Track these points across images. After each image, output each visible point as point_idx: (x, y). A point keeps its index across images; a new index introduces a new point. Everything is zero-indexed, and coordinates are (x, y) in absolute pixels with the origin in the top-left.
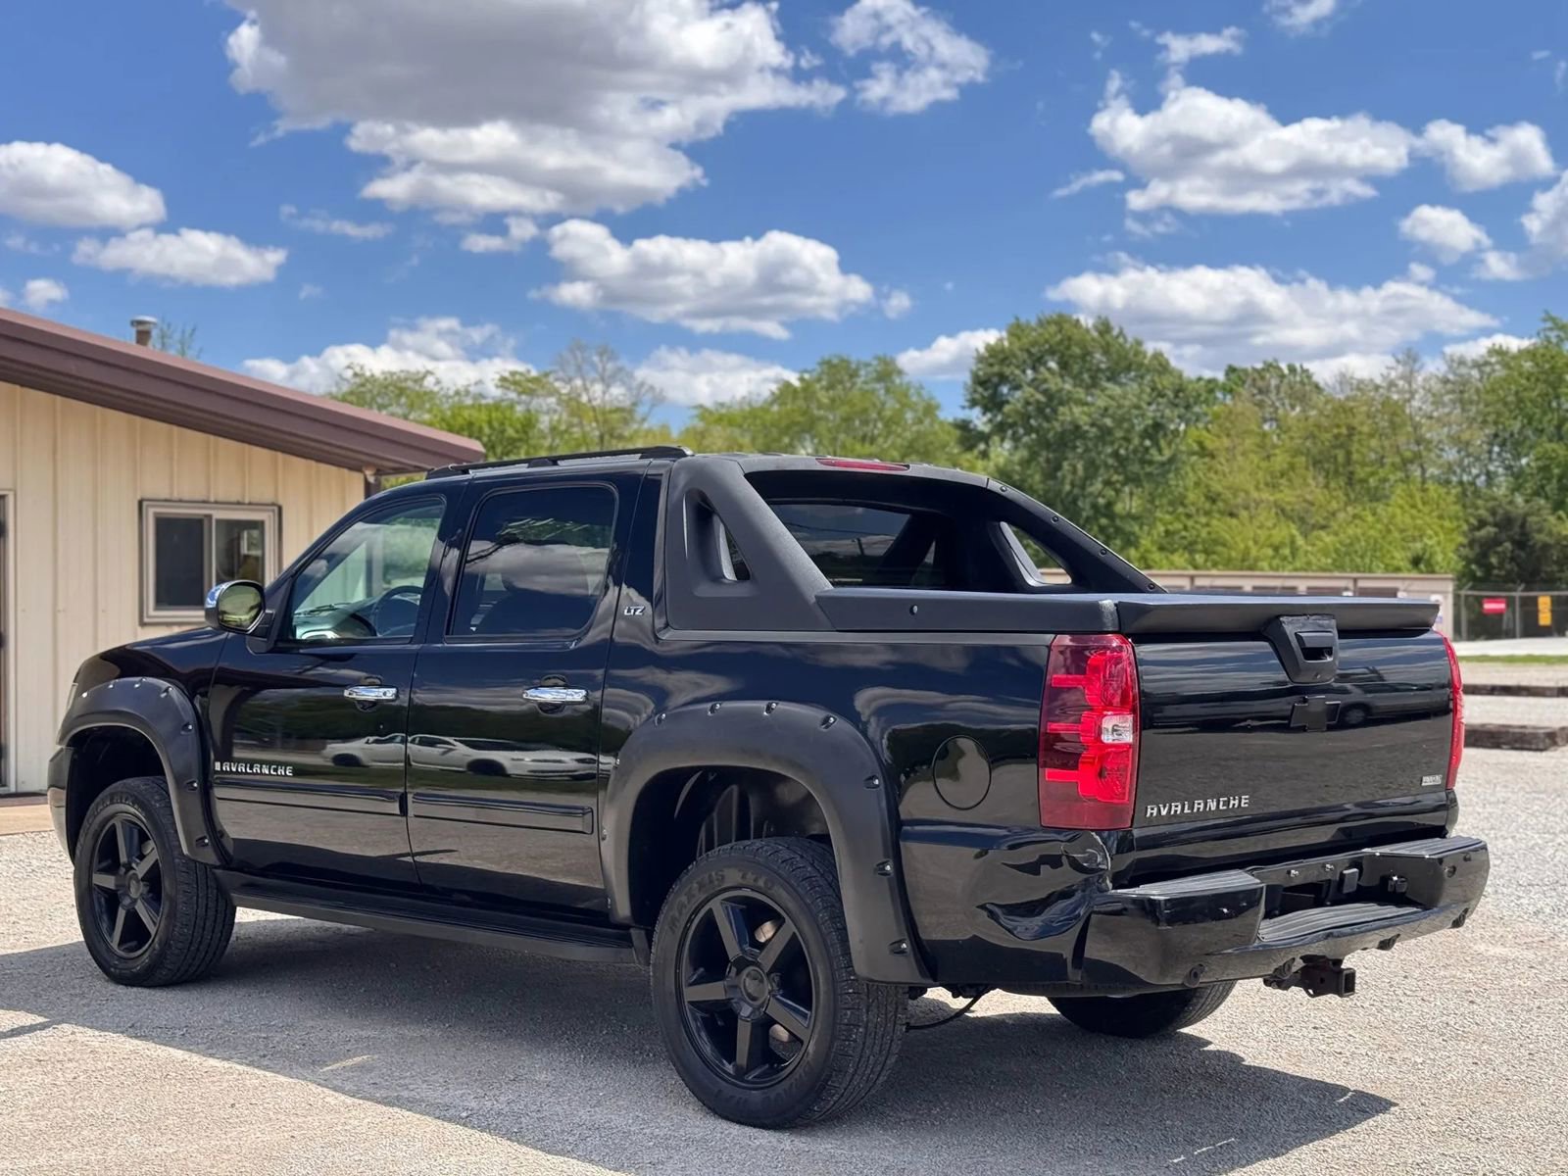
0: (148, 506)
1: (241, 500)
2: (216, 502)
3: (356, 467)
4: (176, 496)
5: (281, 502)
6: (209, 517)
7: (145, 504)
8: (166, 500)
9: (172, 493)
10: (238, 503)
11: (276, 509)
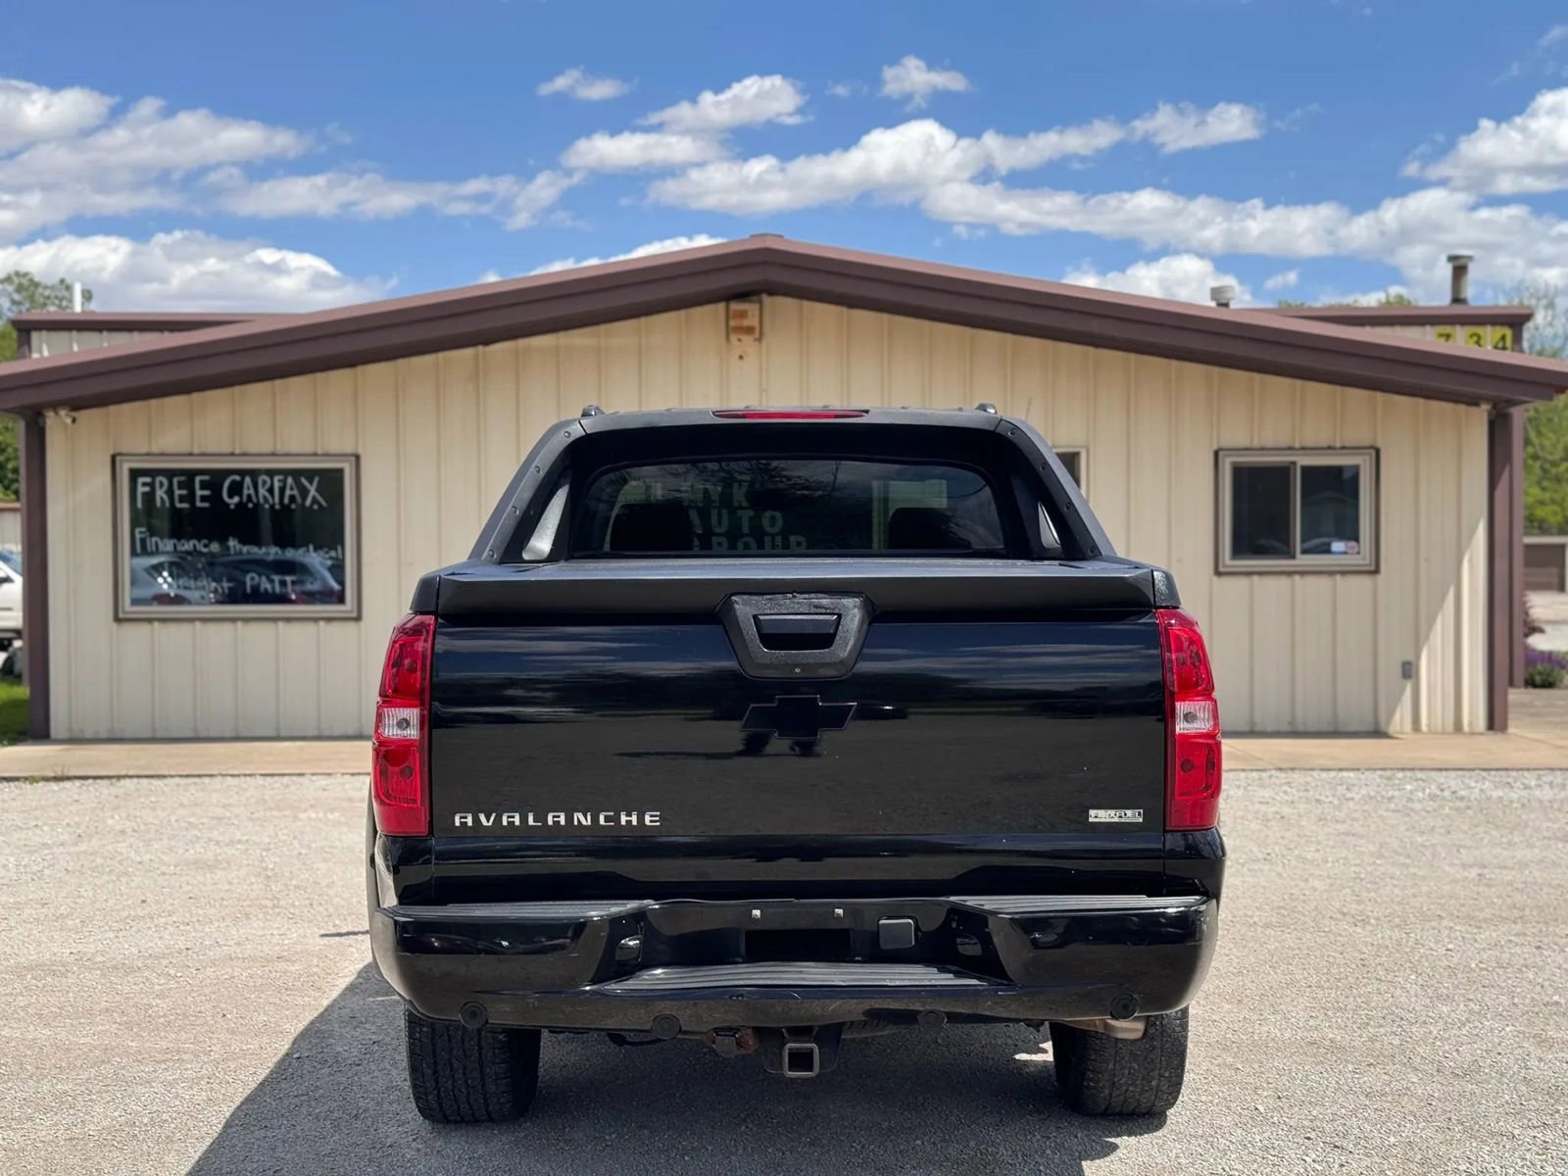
0: (1225, 455)
1: (1332, 444)
2: (1303, 448)
3: (1473, 402)
4: (1256, 444)
5: (1379, 444)
6: (1294, 463)
7: (1221, 454)
8: (1246, 449)
9: (1252, 440)
10: (1330, 448)
11: (1373, 452)
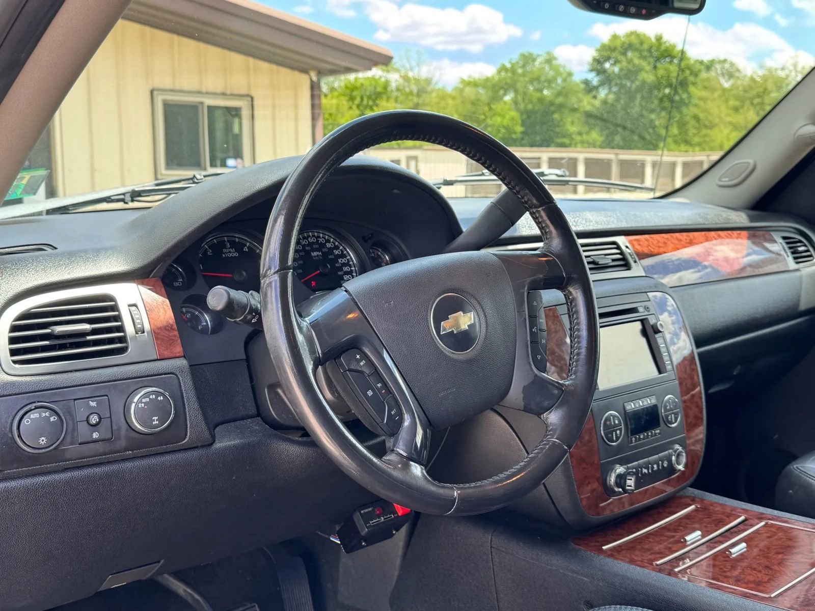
0: (157, 94)
1: (225, 92)
2: (207, 93)
3: (301, 70)
4: (177, 87)
5: (253, 93)
6: (202, 103)
7: (155, 93)
8: (171, 90)
9: (175, 85)
10: (223, 94)
11: (249, 99)
